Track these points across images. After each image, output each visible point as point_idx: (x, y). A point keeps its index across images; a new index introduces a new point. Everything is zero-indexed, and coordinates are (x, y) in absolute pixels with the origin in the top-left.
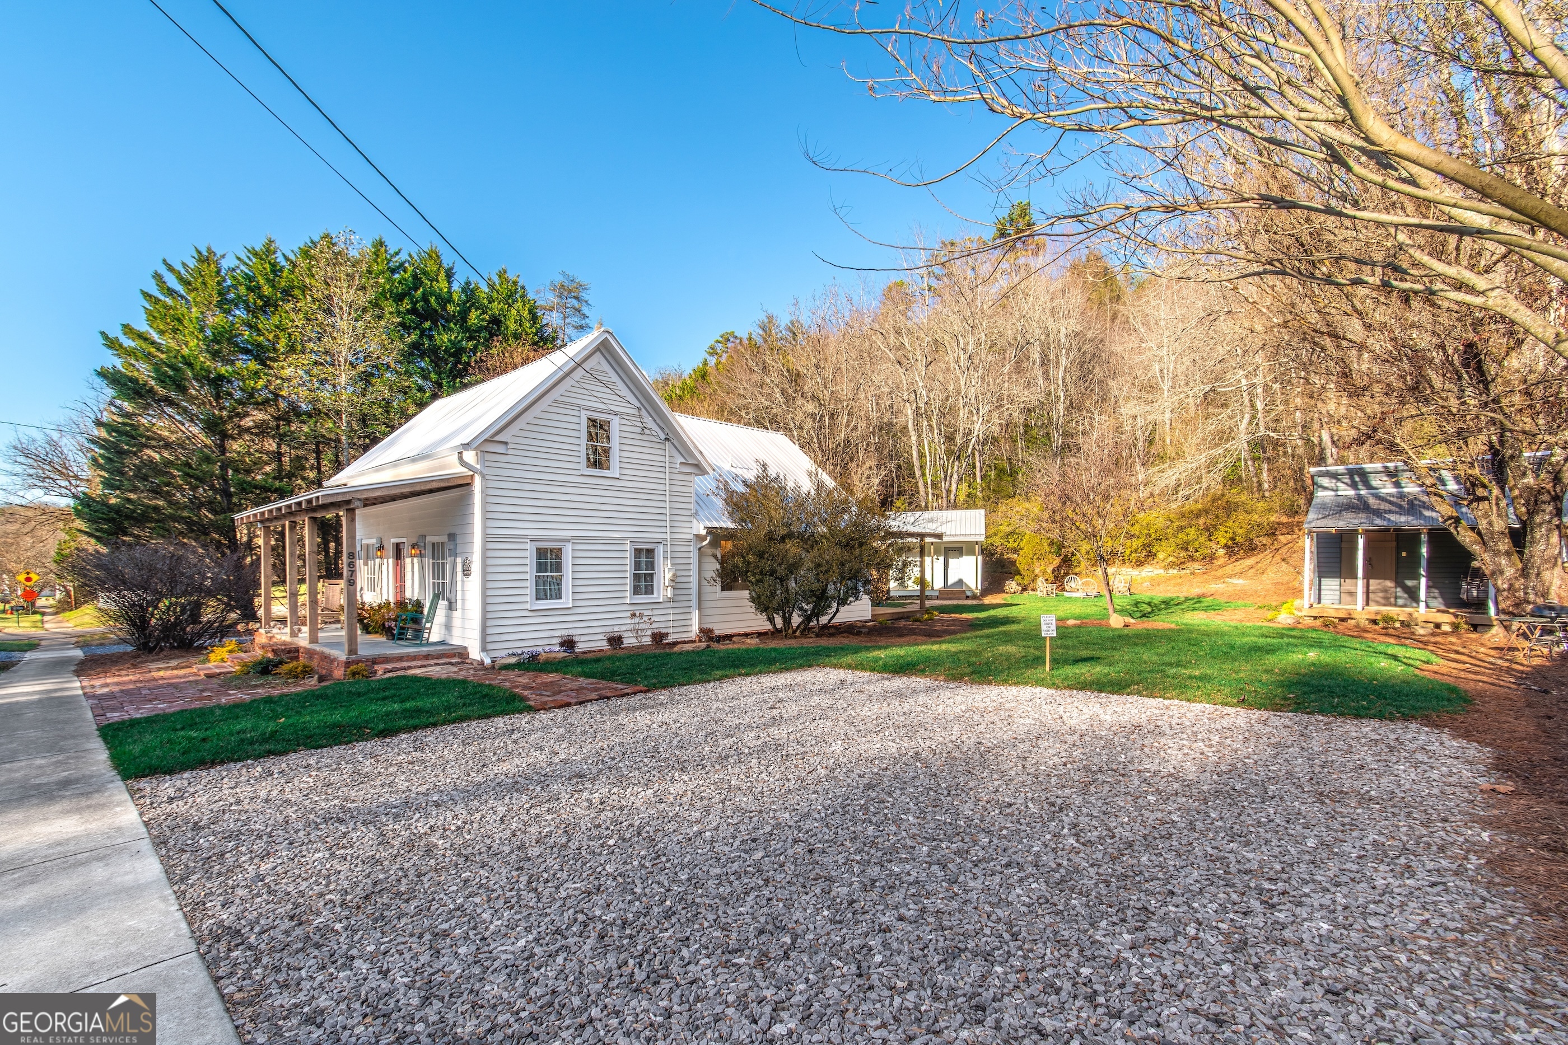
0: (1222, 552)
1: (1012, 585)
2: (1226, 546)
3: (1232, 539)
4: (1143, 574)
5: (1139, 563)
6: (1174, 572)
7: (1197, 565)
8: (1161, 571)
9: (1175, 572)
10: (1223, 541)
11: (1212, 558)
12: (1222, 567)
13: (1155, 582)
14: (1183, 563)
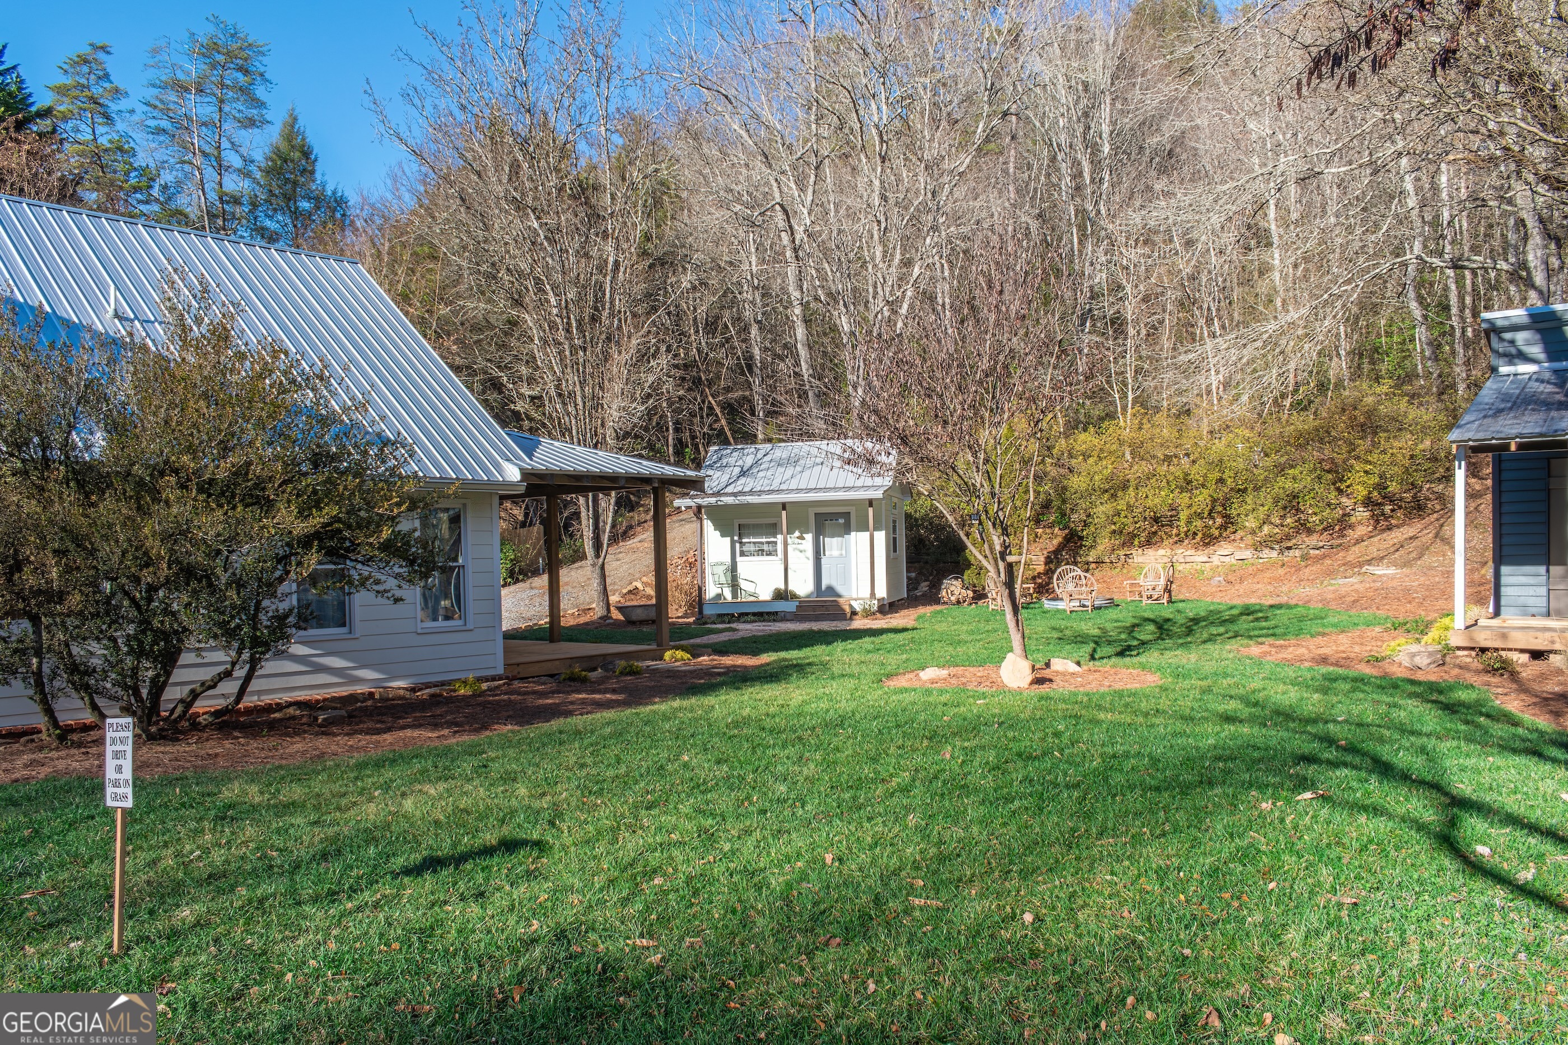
0: (1362, 514)
1: (953, 588)
2: (1368, 502)
3: (1381, 487)
4: (1216, 560)
5: (1209, 540)
6: (1270, 555)
7: (1313, 540)
8: (1247, 554)
9: (1274, 554)
10: (1361, 492)
11: (1344, 523)
12: (1359, 541)
13: (1233, 576)
14: (1288, 537)
